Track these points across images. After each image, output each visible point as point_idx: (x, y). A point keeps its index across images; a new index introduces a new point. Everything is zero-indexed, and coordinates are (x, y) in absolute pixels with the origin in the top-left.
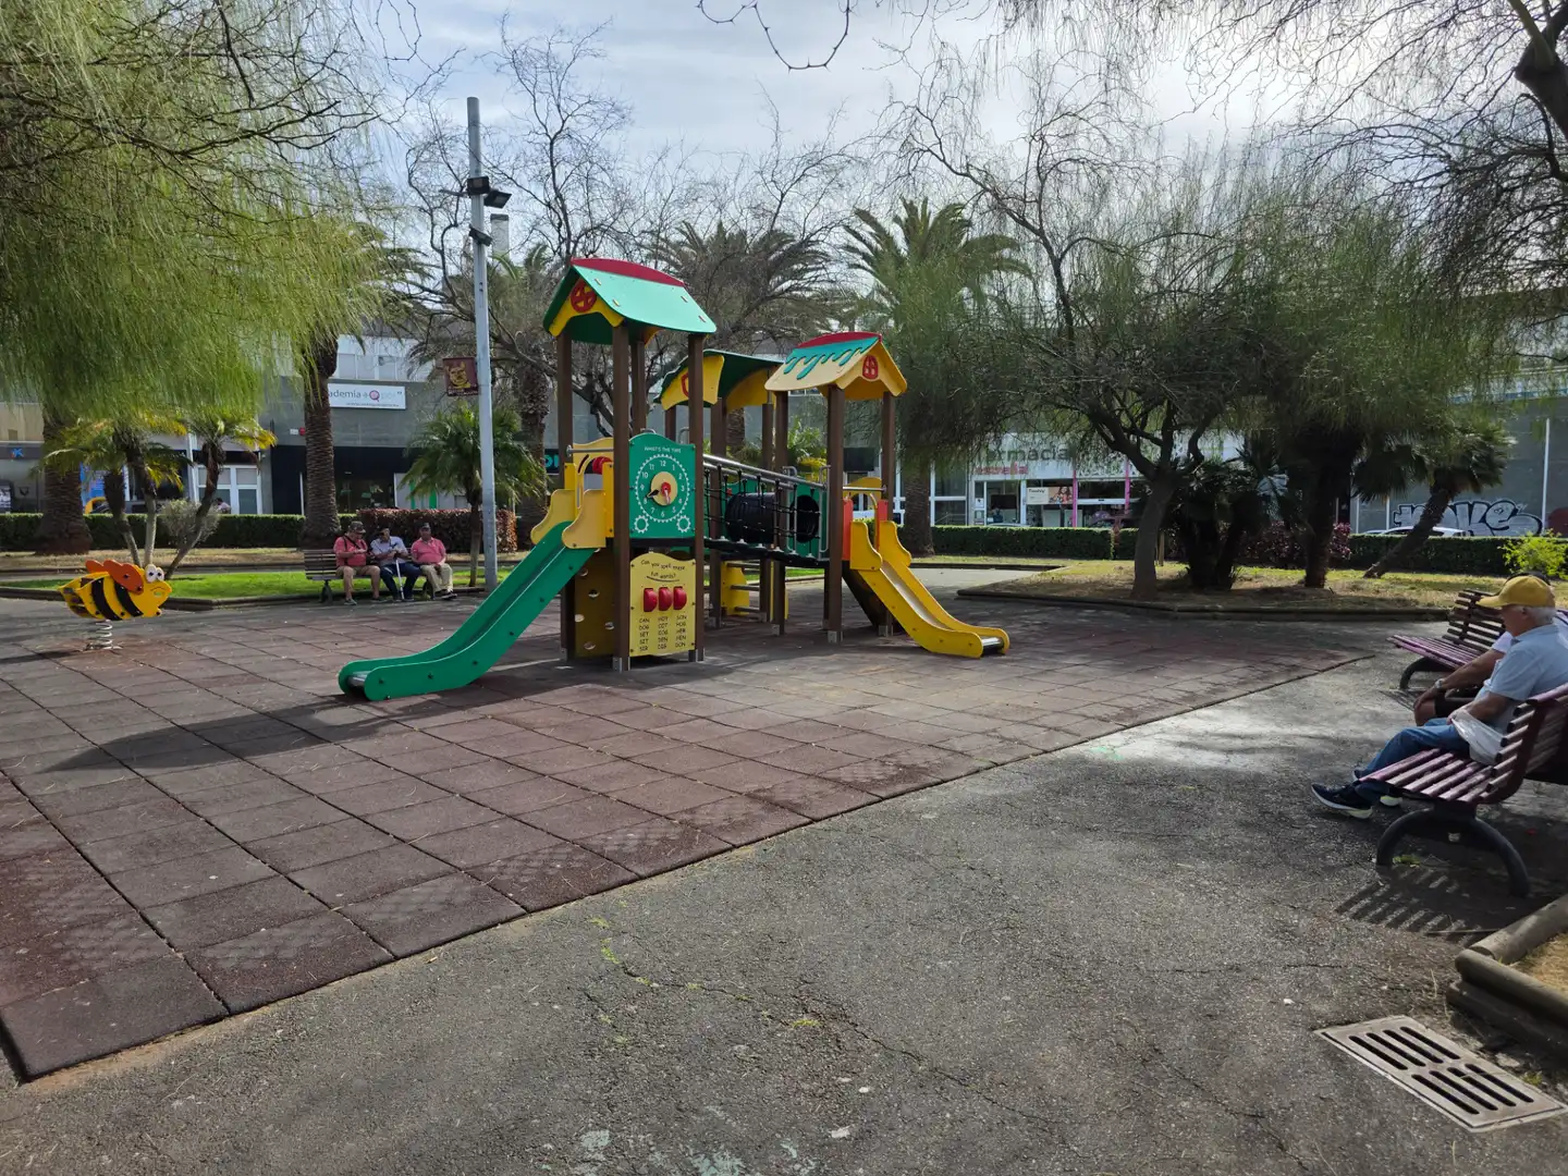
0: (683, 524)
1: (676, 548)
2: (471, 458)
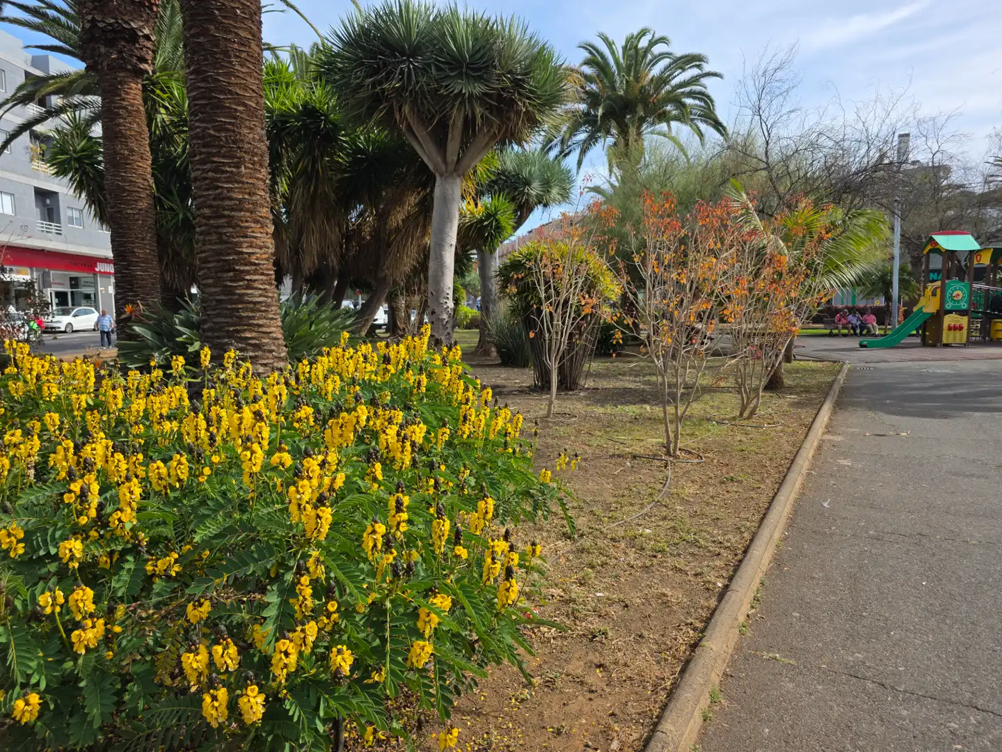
0: (964, 306)
1: (962, 313)
2: (890, 284)
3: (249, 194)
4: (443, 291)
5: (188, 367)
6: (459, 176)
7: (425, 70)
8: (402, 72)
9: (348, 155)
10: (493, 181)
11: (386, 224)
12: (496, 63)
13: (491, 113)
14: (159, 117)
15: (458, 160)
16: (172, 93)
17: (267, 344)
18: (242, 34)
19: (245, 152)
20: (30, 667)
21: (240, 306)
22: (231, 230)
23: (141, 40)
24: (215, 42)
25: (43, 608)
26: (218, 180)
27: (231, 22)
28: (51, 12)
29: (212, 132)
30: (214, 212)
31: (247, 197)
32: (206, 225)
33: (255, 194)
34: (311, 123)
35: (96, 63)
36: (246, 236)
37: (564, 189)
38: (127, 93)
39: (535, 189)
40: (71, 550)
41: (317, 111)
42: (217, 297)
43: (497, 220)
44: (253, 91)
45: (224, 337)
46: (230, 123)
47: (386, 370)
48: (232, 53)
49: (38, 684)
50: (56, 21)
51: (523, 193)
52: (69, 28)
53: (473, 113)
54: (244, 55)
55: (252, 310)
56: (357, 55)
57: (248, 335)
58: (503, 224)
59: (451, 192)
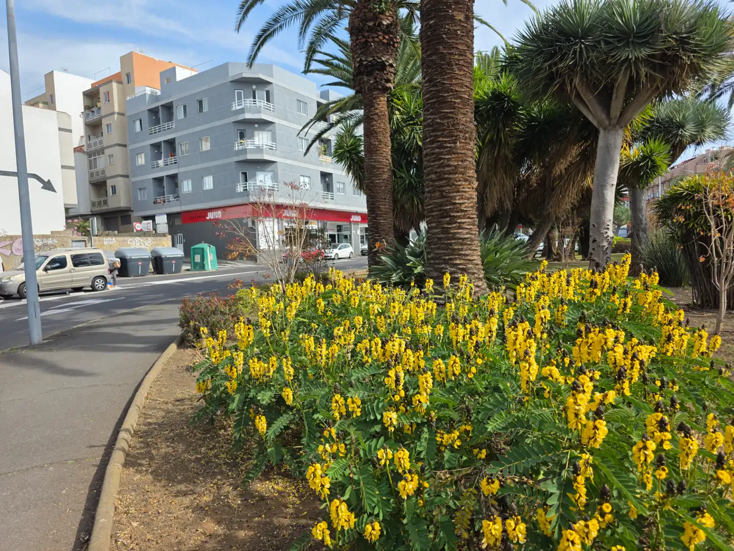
3: (462, 161)
4: (604, 223)
5: (436, 287)
6: (622, 128)
7: (594, 48)
8: (575, 52)
9: (524, 124)
10: (648, 129)
11: (551, 172)
12: (663, 27)
13: (654, 71)
14: (395, 117)
15: (621, 114)
16: (404, 100)
17: (471, 268)
18: (460, 47)
19: (460, 132)
20: (374, 502)
21: (453, 241)
22: (449, 188)
23: (388, 67)
24: (443, 57)
25: (379, 460)
26: (441, 154)
27: (454, 41)
28: (335, 62)
29: (438, 121)
30: (438, 176)
31: (460, 163)
32: (432, 186)
33: (465, 160)
34: (498, 105)
35: (361, 88)
36: (458, 192)
37: (718, 127)
38: (379, 105)
39: (689, 130)
40: (391, 419)
41: (503, 95)
42: (438, 236)
43: (652, 161)
44: (467, 86)
45: (442, 264)
46: (450, 113)
47: (593, 293)
48: (453, 63)
49: (378, 515)
50: (337, 66)
51: (677, 135)
52: (344, 70)
53: (638, 74)
54: (461, 62)
55: (462, 244)
56: (538, 46)
57: (458, 262)
58: (659, 163)
59: (612, 142)
